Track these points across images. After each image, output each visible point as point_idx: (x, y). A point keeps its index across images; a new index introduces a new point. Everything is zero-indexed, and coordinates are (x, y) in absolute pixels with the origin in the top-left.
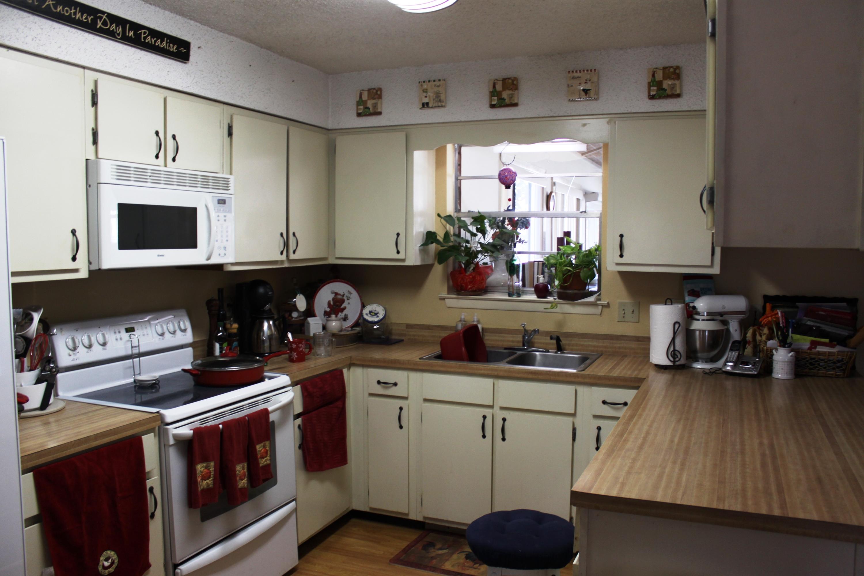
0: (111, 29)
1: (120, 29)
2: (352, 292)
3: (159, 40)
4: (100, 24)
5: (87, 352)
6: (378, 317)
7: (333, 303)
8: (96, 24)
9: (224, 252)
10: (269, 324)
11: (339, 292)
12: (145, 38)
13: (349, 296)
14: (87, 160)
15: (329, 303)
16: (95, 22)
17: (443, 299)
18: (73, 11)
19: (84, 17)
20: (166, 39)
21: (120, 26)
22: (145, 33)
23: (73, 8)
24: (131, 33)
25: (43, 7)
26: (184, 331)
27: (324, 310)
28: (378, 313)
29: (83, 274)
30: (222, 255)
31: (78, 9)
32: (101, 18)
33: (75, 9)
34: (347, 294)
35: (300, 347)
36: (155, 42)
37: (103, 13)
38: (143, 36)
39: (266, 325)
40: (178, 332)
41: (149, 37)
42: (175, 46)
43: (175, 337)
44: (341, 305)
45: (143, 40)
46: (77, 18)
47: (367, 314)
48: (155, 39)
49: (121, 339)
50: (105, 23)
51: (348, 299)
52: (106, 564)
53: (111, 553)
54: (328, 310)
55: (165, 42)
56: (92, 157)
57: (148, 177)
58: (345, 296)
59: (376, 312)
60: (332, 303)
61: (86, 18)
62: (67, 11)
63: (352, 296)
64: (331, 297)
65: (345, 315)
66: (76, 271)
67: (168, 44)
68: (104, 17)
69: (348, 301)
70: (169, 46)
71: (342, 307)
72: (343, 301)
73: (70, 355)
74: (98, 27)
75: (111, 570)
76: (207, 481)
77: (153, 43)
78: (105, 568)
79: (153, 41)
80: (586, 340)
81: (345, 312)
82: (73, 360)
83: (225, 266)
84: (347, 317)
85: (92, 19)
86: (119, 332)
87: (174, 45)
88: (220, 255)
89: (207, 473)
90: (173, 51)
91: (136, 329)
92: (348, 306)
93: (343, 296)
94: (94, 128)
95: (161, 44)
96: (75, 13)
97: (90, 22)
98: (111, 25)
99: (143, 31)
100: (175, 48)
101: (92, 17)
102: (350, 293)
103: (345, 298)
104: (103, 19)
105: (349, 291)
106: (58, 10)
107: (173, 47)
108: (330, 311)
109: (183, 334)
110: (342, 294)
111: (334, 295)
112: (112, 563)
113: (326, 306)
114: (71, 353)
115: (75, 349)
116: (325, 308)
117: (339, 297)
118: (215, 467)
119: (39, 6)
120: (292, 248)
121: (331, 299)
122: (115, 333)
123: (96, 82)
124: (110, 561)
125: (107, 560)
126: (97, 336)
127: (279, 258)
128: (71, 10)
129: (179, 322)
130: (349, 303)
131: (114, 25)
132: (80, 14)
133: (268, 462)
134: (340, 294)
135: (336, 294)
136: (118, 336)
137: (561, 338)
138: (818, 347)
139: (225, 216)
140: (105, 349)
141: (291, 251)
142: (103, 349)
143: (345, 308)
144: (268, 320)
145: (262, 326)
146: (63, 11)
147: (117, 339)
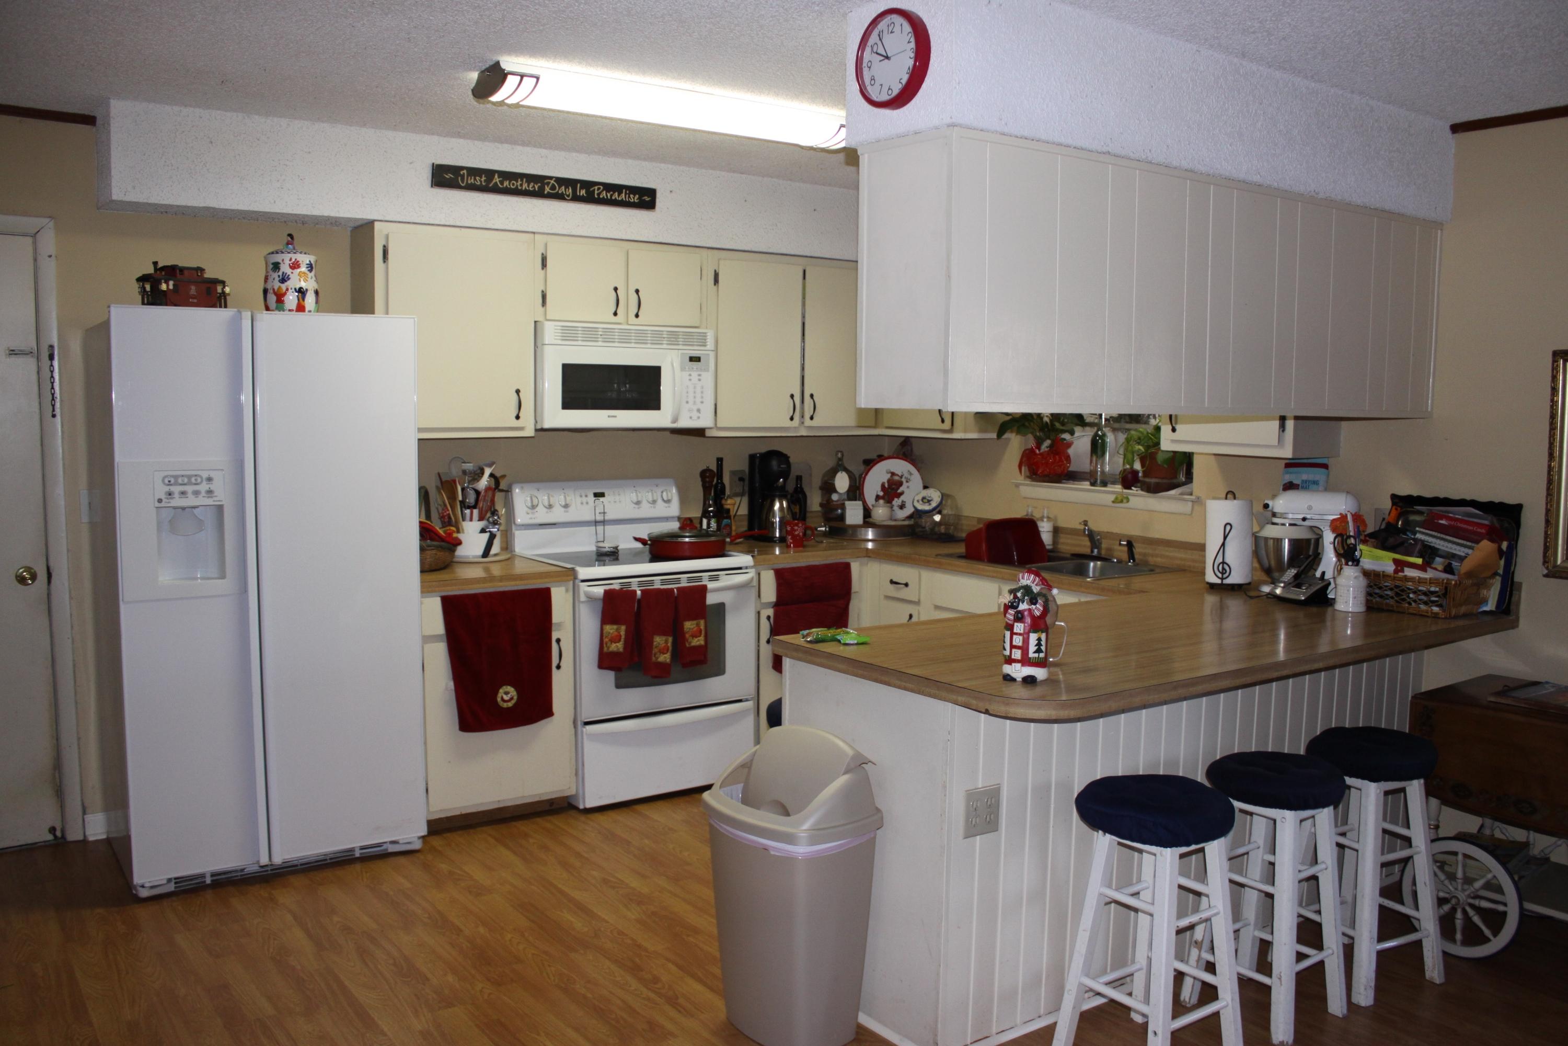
0: (560, 192)
1: (570, 190)
2: (912, 472)
3: (616, 194)
4: (547, 189)
5: (547, 513)
6: (930, 504)
7: (888, 485)
8: (544, 190)
9: (698, 414)
10: (781, 505)
11: (896, 472)
12: (599, 194)
13: (909, 477)
14: (535, 322)
15: (883, 485)
16: (542, 189)
17: (1017, 486)
18: (519, 183)
19: (531, 186)
20: (624, 191)
21: (570, 188)
22: (599, 189)
23: (519, 180)
24: (583, 192)
25: (491, 185)
26: (668, 501)
27: (876, 494)
28: (931, 501)
29: (529, 432)
30: (695, 417)
31: (524, 180)
32: (549, 183)
33: (522, 180)
34: (906, 475)
35: (795, 530)
36: (611, 196)
37: (551, 178)
38: (596, 192)
39: (777, 506)
40: (660, 502)
41: (604, 192)
42: (637, 196)
43: (654, 507)
44: (898, 488)
45: (596, 196)
46: (524, 188)
47: (918, 501)
48: (612, 193)
49: (587, 503)
50: (553, 188)
51: (907, 482)
52: (506, 698)
53: (510, 689)
54: (881, 494)
55: (623, 195)
56: (540, 318)
57: (599, 336)
58: (904, 477)
59: (930, 499)
60: (886, 485)
61: (534, 187)
62: (513, 184)
63: (912, 478)
64: (885, 478)
65: (903, 502)
66: (521, 429)
67: (627, 196)
68: (552, 182)
69: (907, 484)
70: (629, 197)
71: (899, 491)
72: (901, 484)
73: (528, 513)
74: (546, 192)
75: (510, 704)
76: (617, 644)
77: (609, 197)
78: (503, 699)
79: (609, 195)
80: (1171, 549)
81: (902, 498)
82: (531, 518)
83: (706, 430)
84: (904, 505)
85: (539, 187)
86: (586, 496)
87: (635, 195)
88: (691, 418)
89: (617, 636)
90: (634, 201)
91: (606, 495)
92: (906, 491)
93: (901, 477)
94: (544, 290)
95: (618, 197)
96: (521, 185)
97: (537, 189)
98: (559, 189)
99: (596, 188)
100: (636, 198)
101: (539, 184)
102: (911, 474)
103: (904, 480)
104: (550, 185)
105: (909, 471)
106: (505, 185)
107: (634, 198)
108: (884, 495)
109: (666, 505)
110: (900, 474)
111: (889, 476)
112: (512, 699)
113: (879, 488)
114: (530, 511)
115: (533, 507)
116: (877, 492)
117: (896, 478)
118: (626, 631)
119: (487, 186)
120: (808, 412)
121: (886, 481)
122: (581, 496)
123: (546, 245)
124: (509, 696)
125: (506, 693)
126: (559, 498)
127: (788, 424)
128: (517, 182)
129: (662, 492)
130: (908, 487)
131: (563, 187)
132: (526, 184)
133: (702, 643)
134: (898, 475)
135: (893, 474)
136: (584, 500)
137: (1134, 544)
138: (1406, 569)
139: (699, 375)
140: (567, 512)
141: (807, 416)
142: (565, 512)
143: (902, 493)
144: (781, 499)
145: (772, 505)
146: (509, 185)
147: (582, 503)
